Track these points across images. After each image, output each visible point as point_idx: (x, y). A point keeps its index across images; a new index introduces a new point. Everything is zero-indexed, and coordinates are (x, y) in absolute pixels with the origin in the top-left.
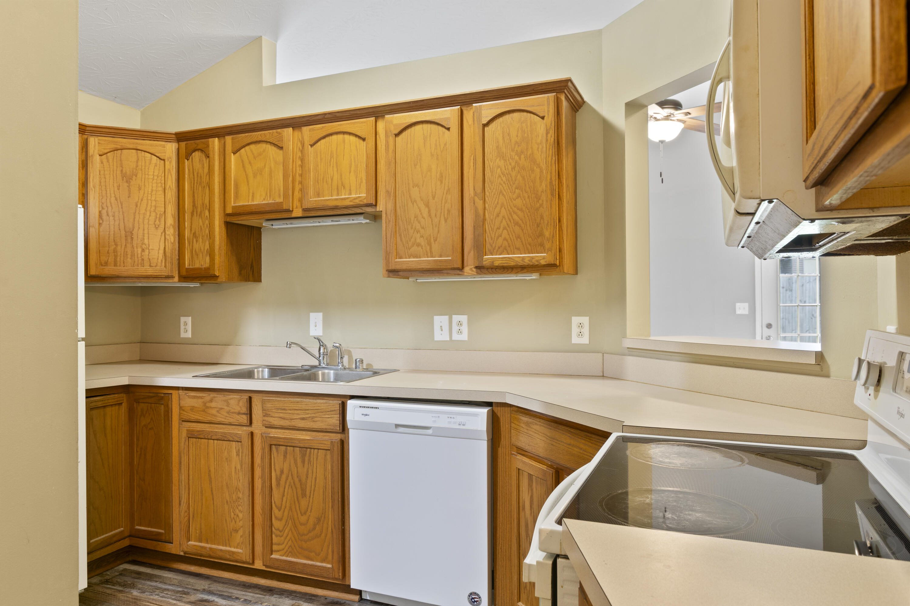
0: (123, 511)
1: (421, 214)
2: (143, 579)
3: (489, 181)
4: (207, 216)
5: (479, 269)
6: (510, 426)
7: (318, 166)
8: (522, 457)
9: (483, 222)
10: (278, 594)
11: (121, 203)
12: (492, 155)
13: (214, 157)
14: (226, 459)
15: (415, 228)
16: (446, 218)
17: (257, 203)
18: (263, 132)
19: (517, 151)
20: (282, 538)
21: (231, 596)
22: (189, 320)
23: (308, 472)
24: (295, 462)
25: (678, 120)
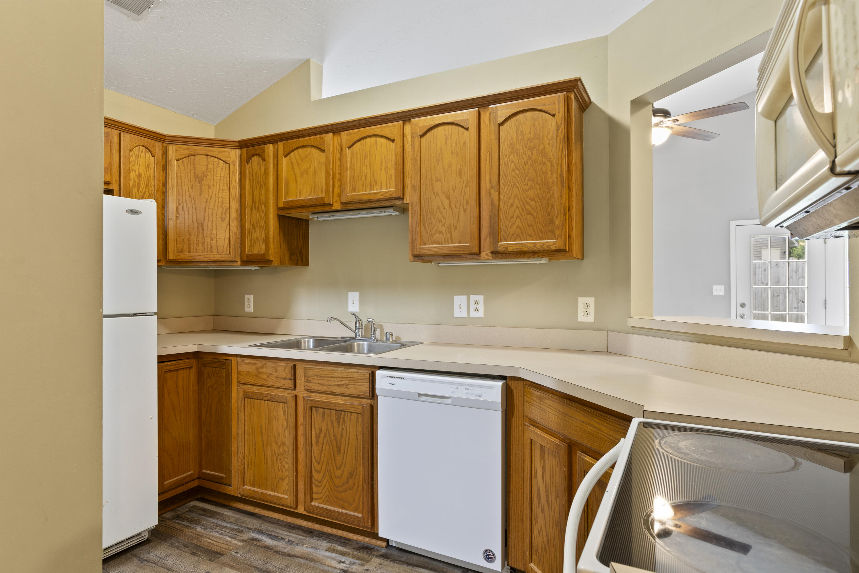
0: (193, 457)
1: (443, 205)
2: (207, 516)
3: (503, 175)
4: (263, 211)
5: (495, 254)
6: (523, 399)
7: (354, 165)
8: (535, 428)
9: (498, 212)
10: (317, 537)
11: (194, 200)
12: (507, 151)
13: (269, 161)
14: (275, 417)
15: (438, 218)
16: (465, 209)
17: (304, 198)
18: (309, 138)
19: (529, 146)
20: (321, 488)
21: (277, 536)
22: (251, 297)
23: (342, 432)
24: (331, 423)
25: (666, 127)
